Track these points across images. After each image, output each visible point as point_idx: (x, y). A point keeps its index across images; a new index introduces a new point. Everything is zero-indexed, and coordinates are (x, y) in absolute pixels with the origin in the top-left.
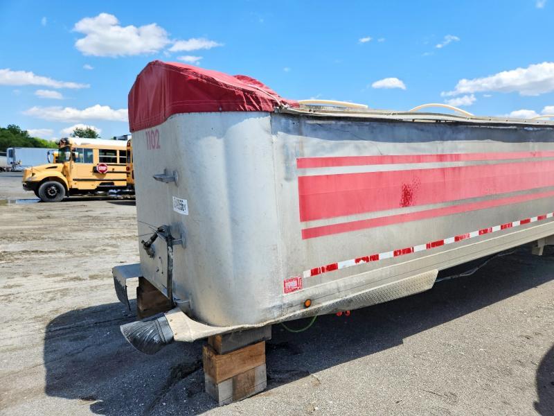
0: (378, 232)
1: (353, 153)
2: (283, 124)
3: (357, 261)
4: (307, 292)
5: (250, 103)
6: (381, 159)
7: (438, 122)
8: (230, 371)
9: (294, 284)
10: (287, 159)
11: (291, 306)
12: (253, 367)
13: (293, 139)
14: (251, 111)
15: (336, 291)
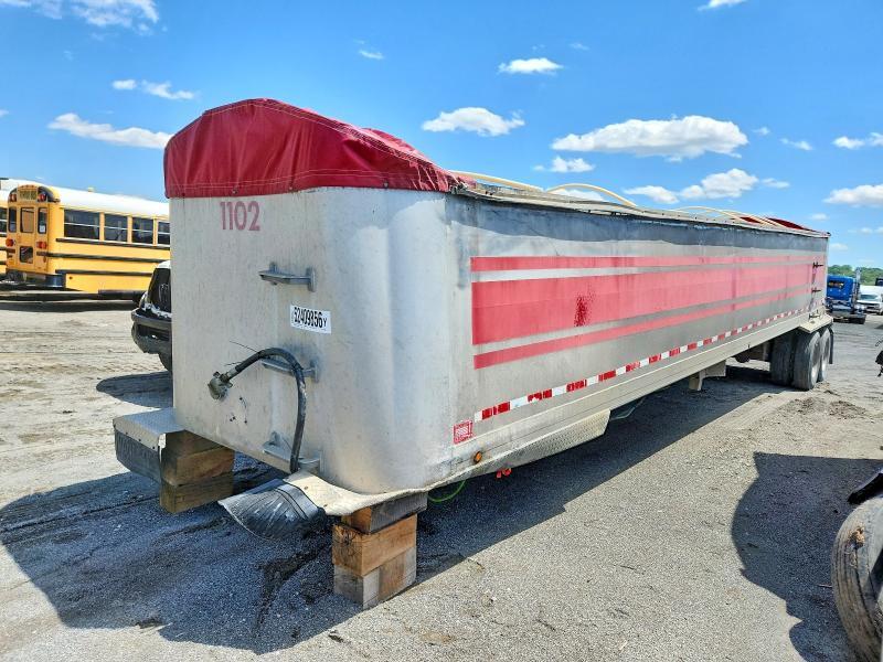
0: (551, 360)
1: (529, 253)
2: (457, 210)
3: (530, 398)
4: (480, 441)
5: (425, 179)
6: (557, 262)
7: (613, 213)
8: (377, 559)
9: (463, 431)
10: (460, 260)
11: (461, 461)
12: (402, 550)
13: (468, 230)
14: (426, 190)
15: (508, 440)
